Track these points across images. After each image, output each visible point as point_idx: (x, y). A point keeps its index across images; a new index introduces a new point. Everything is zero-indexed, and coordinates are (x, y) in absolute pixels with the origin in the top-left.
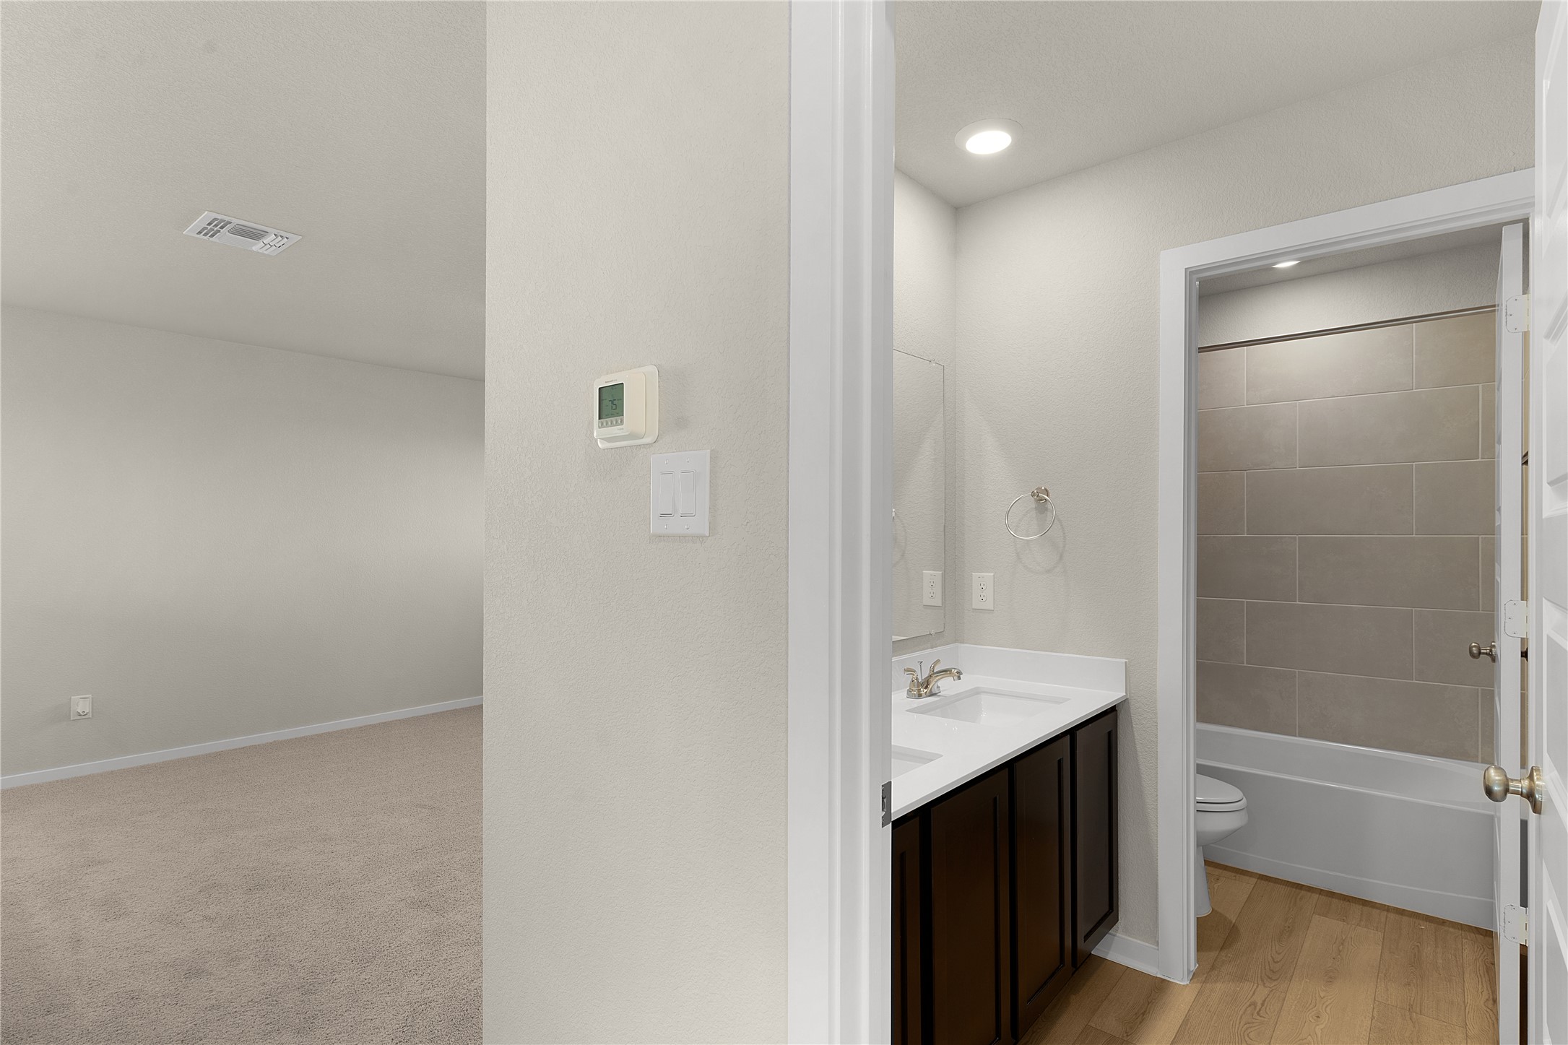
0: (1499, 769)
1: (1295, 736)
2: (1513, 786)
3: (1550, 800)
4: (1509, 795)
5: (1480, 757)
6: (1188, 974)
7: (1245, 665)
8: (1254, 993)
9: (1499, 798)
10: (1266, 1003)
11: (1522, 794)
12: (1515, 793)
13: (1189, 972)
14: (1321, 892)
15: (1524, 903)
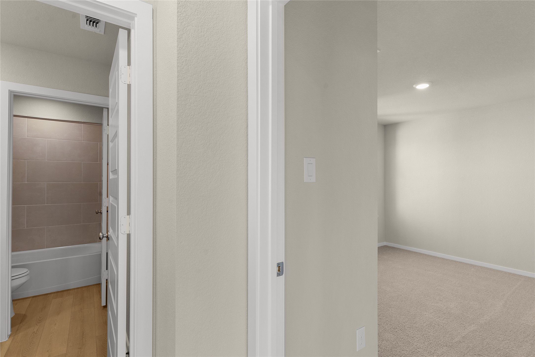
0: (102, 233)
1: (45, 248)
2: (105, 236)
3: (111, 237)
4: (104, 238)
5: (98, 241)
6: (8, 337)
7: (26, 228)
8: (34, 329)
9: (102, 239)
10: (38, 330)
11: (106, 237)
12: (105, 237)
13: (8, 335)
14: (54, 293)
15: (107, 269)
